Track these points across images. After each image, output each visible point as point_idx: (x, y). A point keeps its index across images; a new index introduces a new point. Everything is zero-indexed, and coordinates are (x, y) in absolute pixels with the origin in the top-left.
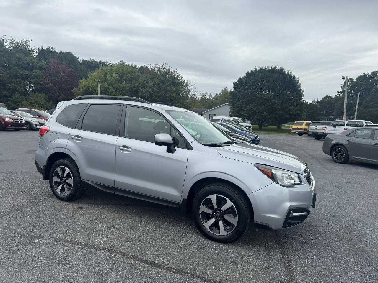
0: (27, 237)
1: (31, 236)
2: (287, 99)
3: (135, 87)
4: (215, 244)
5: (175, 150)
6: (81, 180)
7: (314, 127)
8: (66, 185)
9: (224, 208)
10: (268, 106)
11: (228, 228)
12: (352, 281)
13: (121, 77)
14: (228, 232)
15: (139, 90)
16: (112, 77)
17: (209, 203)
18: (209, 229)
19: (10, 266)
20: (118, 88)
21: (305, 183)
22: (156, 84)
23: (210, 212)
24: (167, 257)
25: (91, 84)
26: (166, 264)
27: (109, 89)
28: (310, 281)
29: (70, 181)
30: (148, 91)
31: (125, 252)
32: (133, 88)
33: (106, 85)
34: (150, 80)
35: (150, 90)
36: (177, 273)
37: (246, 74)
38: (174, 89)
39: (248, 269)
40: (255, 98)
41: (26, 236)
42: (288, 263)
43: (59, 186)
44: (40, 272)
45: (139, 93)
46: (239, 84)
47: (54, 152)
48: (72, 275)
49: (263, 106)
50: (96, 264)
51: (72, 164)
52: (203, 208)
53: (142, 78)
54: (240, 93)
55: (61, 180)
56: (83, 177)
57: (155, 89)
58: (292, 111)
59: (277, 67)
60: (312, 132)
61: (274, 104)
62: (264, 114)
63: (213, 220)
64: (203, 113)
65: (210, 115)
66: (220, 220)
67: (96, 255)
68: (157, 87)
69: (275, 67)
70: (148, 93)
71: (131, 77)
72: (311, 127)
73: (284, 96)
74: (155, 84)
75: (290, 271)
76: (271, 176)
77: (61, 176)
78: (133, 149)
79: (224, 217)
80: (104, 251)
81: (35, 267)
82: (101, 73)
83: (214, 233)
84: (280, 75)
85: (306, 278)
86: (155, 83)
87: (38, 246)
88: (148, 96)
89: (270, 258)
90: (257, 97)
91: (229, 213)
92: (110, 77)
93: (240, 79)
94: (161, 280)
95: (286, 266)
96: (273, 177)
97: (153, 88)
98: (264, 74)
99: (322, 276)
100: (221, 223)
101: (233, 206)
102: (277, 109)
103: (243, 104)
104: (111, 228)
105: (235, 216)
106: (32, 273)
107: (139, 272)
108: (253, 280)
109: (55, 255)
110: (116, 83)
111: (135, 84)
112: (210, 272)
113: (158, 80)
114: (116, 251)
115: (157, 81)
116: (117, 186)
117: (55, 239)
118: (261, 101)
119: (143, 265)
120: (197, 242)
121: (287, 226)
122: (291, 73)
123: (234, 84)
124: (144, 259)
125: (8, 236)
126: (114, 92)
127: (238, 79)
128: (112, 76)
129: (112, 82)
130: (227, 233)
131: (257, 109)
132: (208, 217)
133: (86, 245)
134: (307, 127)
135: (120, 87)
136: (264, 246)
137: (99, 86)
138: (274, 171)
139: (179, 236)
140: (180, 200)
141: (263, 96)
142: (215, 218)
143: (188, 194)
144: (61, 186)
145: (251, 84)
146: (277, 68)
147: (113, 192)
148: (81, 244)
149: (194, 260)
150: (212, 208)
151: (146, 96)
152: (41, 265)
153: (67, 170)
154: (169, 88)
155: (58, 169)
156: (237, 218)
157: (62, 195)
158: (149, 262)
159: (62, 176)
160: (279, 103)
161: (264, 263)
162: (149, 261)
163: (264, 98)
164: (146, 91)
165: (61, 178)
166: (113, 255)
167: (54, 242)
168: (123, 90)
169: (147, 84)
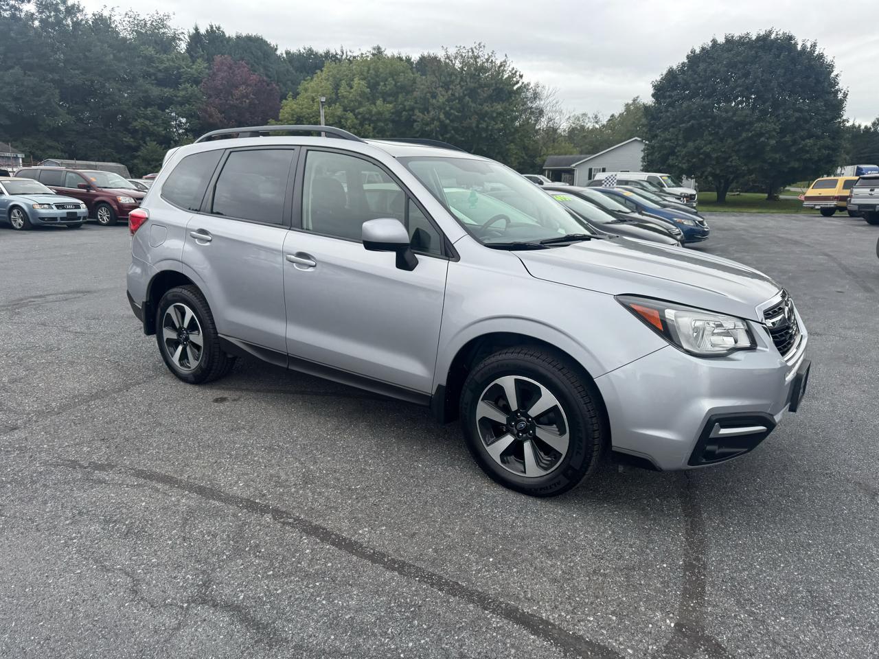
0: (81, 466)
1: (90, 464)
2: (798, 119)
3: (405, 110)
4: (511, 496)
5: (416, 263)
6: (219, 335)
7: (867, 191)
8: (190, 347)
9: (535, 411)
10: (743, 141)
11: (546, 459)
12: (873, 618)
13: (373, 86)
14: (545, 469)
15: (415, 117)
16: (352, 90)
17: (498, 397)
18: (498, 460)
19: (22, 533)
20: (367, 116)
21: (767, 347)
22: (454, 100)
23: (501, 418)
24: (383, 525)
25: (304, 110)
26: (375, 543)
27: (347, 119)
28: (746, 612)
29: (197, 338)
30: (436, 118)
31: (284, 510)
32: (402, 112)
33: (339, 112)
34: (440, 89)
35: (442, 116)
36: (394, 569)
37: (688, 57)
38: (499, 107)
39: (582, 567)
40: (710, 120)
41: (79, 464)
42: (697, 559)
43: (177, 348)
44: (79, 552)
45: (415, 124)
46: (668, 87)
47: (158, 271)
48: (145, 562)
49: (730, 140)
50: (208, 536)
51: (197, 299)
52: (484, 410)
53: (424, 83)
54: (670, 109)
55: (179, 335)
56: (222, 330)
57: (452, 111)
58: (807, 152)
59: (775, 33)
60: (860, 206)
61: (761, 135)
62: (731, 162)
63: (508, 440)
64: (574, 165)
65: (590, 170)
66: (526, 439)
67: (216, 513)
68: (458, 106)
69: (770, 32)
70: (438, 124)
71: (395, 85)
72: (855, 191)
73: (790, 112)
74: (453, 98)
75: (698, 579)
76: (660, 327)
77: (178, 326)
78: (319, 261)
79: (534, 432)
80: (238, 506)
81: (72, 539)
82: (327, 80)
83: (511, 470)
84: (782, 57)
85: (738, 602)
86: (453, 95)
87: (98, 488)
88: (436, 131)
89: (652, 541)
90: (714, 118)
91: (550, 423)
92: (348, 88)
93: (671, 73)
94: (350, 585)
95: (688, 567)
96: (666, 332)
97: (448, 109)
98: (738, 54)
99: (785, 600)
100: (527, 447)
101: (556, 406)
102: (768, 148)
103: (677, 140)
104: (274, 449)
105: (562, 432)
106: (60, 552)
107: (303, 563)
108: (587, 600)
109: (124, 511)
110: (360, 104)
111: (406, 103)
112: (479, 571)
113: (462, 87)
114: (265, 506)
115: (459, 91)
116: (293, 352)
117: (139, 474)
118: (725, 128)
119: (317, 543)
120: (467, 491)
121: (704, 461)
122: (814, 46)
123: (655, 87)
124: (324, 529)
125: (41, 463)
126: (357, 127)
127: (665, 72)
128: (351, 88)
129: (352, 101)
130: (543, 473)
131: (714, 149)
132: (497, 431)
133: (201, 491)
134: (846, 193)
135: (370, 112)
136: (643, 509)
137: (322, 112)
138: (670, 314)
139: (426, 474)
140: (430, 390)
141: (730, 114)
142: (513, 434)
143: (449, 373)
144: (180, 348)
145: (699, 84)
146: (773, 36)
147: (286, 366)
148: (191, 488)
149: (445, 536)
150: (506, 409)
151: (431, 131)
152: (88, 533)
153: (189, 313)
154: (486, 108)
155: (171, 310)
156: (567, 435)
157: (184, 371)
158: (333, 536)
159: (180, 326)
160: (774, 130)
161: (631, 554)
162: (336, 535)
163: (734, 118)
164: (433, 119)
165: (179, 331)
166: (253, 518)
167: (134, 479)
168: (378, 120)
169: (434, 101)
